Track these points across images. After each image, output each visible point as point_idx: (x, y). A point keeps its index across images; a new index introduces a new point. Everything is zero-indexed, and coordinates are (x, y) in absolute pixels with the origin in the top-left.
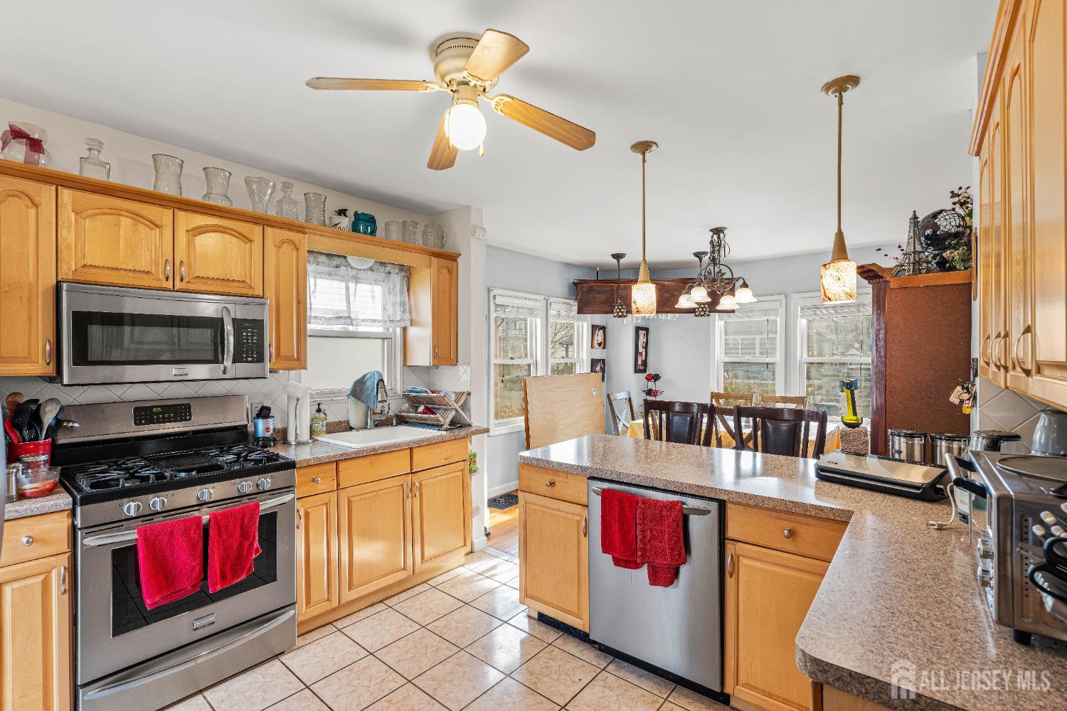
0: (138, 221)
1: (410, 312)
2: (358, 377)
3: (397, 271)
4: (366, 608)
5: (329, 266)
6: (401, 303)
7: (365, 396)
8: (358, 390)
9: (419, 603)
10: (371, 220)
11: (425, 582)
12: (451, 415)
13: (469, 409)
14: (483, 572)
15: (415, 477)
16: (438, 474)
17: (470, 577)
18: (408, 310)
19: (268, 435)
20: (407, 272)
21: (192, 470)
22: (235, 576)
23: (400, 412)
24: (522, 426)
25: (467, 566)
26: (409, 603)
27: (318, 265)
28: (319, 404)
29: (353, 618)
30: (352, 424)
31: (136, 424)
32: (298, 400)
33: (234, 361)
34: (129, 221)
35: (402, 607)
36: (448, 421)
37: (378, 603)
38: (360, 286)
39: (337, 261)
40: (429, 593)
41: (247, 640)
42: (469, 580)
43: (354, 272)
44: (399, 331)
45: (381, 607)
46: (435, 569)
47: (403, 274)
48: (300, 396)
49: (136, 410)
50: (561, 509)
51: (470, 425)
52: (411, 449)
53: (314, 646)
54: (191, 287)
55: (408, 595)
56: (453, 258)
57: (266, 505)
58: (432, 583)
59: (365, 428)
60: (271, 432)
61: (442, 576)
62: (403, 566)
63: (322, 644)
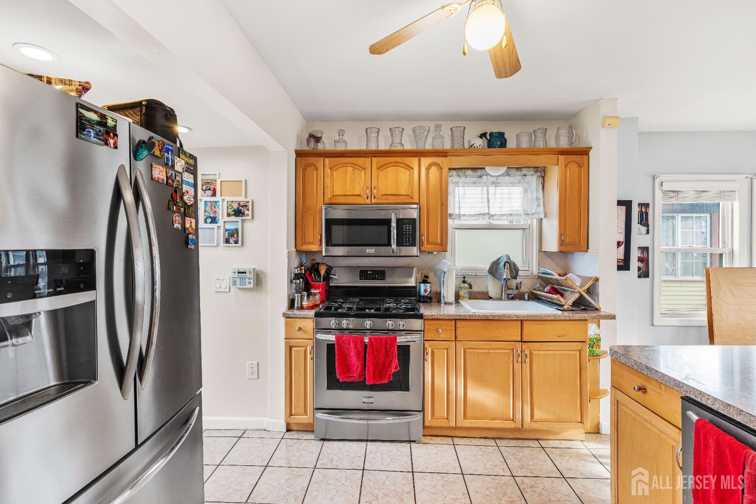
0: (355, 168)
1: (544, 206)
2: (495, 259)
3: (532, 172)
4: (480, 438)
5: (473, 177)
6: (536, 198)
7: (499, 274)
8: (494, 270)
9: (521, 454)
10: (501, 135)
11: (538, 440)
12: (574, 297)
13: (597, 295)
14: (600, 456)
15: (525, 346)
16: (551, 348)
17: (583, 454)
18: (542, 204)
19: (426, 294)
20: (542, 172)
21: (373, 308)
22: (381, 379)
23: (534, 290)
24: (703, 321)
25: (586, 443)
26: (514, 450)
27: (466, 177)
28: (464, 278)
29: (468, 441)
30: (491, 294)
31: (360, 279)
32: (445, 273)
33: (397, 245)
34: (351, 169)
35: (507, 452)
36: (570, 302)
37: (492, 438)
38: (499, 190)
39: (479, 173)
40: (535, 450)
41: (388, 422)
42: (580, 457)
43: (494, 179)
44: (535, 223)
45: (492, 443)
46: (548, 432)
47: (539, 174)
48: (446, 270)
49: (361, 272)
50: (653, 423)
51: (597, 309)
52: (522, 321)
53: (433, 447)
54: (379, 201)
55: (518, 443)
56: (585, 152)
57: (401, 340)
58: (543, 443)
59: (501, 299)
60: (428, 292)
61: (556, 441)
62: (511, 417)
63: (438, 448)
